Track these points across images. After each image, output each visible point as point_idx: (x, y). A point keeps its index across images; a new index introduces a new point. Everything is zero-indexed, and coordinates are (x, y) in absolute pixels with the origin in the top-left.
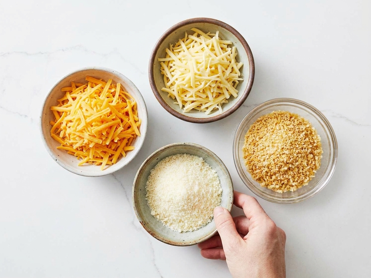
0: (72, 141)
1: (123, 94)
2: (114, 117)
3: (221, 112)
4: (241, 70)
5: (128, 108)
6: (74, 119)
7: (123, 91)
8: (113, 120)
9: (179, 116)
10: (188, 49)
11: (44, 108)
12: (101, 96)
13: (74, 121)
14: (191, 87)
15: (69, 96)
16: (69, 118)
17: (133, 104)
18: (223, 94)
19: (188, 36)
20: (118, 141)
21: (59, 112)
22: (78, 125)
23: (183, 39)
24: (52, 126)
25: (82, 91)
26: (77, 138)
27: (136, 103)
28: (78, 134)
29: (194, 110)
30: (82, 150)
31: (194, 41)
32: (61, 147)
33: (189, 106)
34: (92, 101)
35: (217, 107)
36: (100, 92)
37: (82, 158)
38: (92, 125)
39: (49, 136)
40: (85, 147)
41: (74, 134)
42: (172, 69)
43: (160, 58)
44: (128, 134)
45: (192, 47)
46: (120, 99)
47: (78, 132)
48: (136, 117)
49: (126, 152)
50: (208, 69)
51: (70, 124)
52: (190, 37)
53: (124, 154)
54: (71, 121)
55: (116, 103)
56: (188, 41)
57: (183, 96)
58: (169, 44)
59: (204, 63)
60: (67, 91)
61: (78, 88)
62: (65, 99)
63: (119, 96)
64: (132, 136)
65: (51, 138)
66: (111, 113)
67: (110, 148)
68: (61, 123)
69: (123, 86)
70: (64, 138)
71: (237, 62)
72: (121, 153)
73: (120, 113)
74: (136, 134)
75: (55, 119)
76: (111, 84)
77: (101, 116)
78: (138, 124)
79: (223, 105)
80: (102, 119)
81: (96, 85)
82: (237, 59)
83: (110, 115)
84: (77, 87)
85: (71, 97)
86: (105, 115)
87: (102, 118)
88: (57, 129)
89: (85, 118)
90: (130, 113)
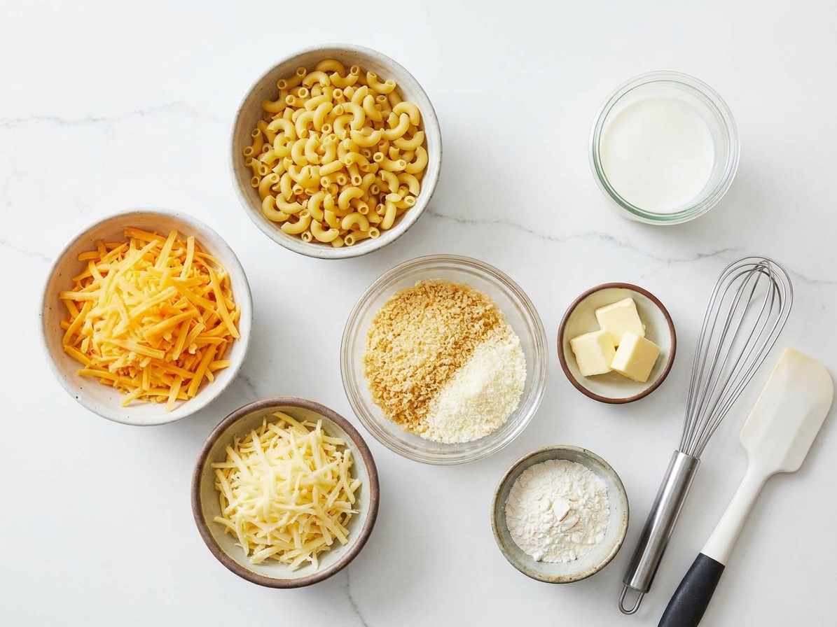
0: (105, 358)
1: (201, 257)
2: (185, 305)
3: (315, 570)
4: (357, 493)
5: (214, 286)
6: (106, 314)
7: (201, 252)
8: (184, 310)
9: (241, 572)
10: (265, 450)
11: (45, 295)
12: (157, 264)
13: (106, 317)
14: (265, 522)
15: (94, 270)
16: (96, 312)
17: (221, 276)
18: (322, 535)
19: (267, 427)
20: (196, 351)
21: (76, 303)
22: (116, 324)
23: (258, 430)
24: (65, 331)
25: (120, 258)
26: (116, 351)
27: (228, 274)
28: (117, 342)
29: (270, 560)
30: (128, 375)
31: (277, 437)
32: (86, 370)
33: (261, 554)
34: (139, 276)
35: (309, 559)
36: (155, 258)
37: (129, 389)
38: (143, 322)
39: (61, 352)
40: (132, 367)
41: (109, 344)
42: (235, 485)
43: (216, 462)
44: (215, 337)
45: (271, 446)
46: (195, 269)
47: (116, 338)
48: (229, 301)
49: (216, 372)
50: (295, 492)
51: (99, 324)
52: (271, 426)
53: (211, 377)
54: (101, 319)
55: (188, 275)
56: (268, 434)
57: (251, 534)
58: (233, 438)
59: (288, 481)
60: (90, 260)
61: (112, 252)
62: (85, 275)
63: (195, 261)
64: (225, 340)
65: (64, 355)
66: (178, 297)
67: (182, 366)
68: (82, 324)
69: (199, 242)
70: (90, 353)
71: (351, 477)
72: (204, 375)
73: (198, 296)
74: (230, 335)
75: (68, 317)
76: (176, 241)
77: (158, 305)
78: (234, 314)
79: (321, 555)
80: (160, 310)
81: (147, 243)
82: (352, 472)
83: (176, 302)
84: (109, 250)
85: (99, 270)
86: (166, 301)
87: (160, 307)
88: (75, 335)
89: (127, 308)
90: (218, 294)
